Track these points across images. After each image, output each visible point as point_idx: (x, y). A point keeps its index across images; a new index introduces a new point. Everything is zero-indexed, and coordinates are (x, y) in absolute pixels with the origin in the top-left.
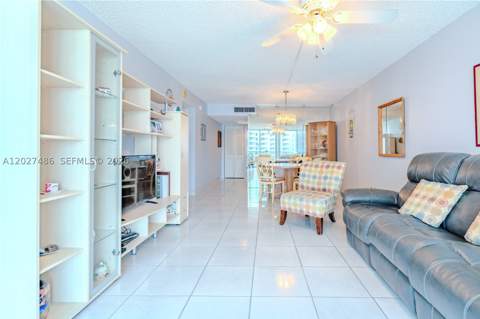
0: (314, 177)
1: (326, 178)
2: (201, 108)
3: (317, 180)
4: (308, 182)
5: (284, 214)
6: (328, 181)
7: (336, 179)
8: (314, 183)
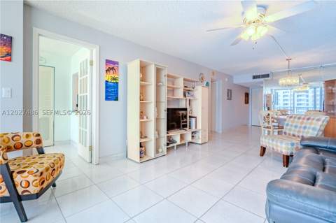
0: (296, 127)
1: (305, 128)
2: (226, 80)
3: (297, 129)
4: (290, 130)
5: (264, 149)
6: (306, 130)
7: (314, 129)
8: (294, 131)
